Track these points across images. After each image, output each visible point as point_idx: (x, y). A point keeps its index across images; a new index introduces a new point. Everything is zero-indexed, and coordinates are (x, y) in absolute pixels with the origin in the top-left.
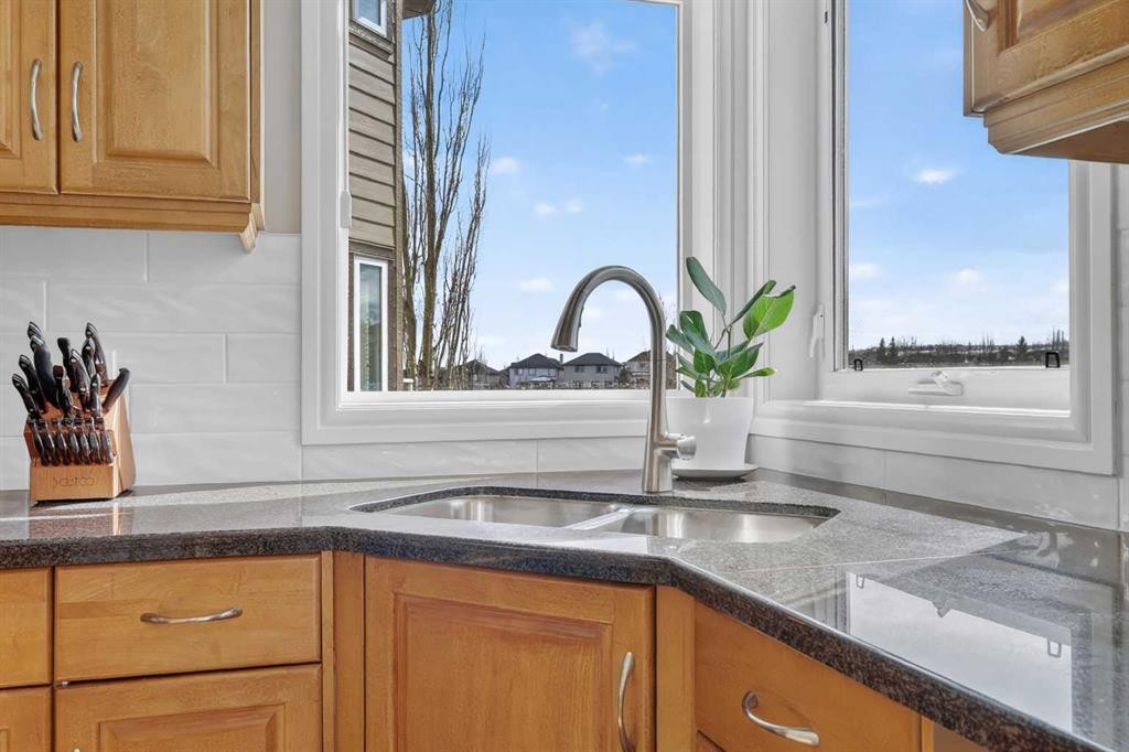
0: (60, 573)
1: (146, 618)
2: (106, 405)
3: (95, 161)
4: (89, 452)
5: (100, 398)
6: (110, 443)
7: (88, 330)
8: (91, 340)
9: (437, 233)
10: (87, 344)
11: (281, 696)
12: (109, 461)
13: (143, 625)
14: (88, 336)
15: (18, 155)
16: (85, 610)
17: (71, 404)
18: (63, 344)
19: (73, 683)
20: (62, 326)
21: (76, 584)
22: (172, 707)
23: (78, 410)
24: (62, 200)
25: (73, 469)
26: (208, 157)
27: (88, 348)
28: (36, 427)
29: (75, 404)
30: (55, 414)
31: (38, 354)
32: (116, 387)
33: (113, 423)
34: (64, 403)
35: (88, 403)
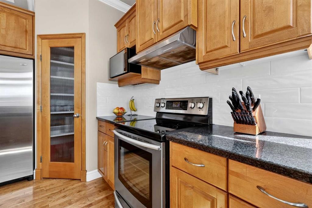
0: (230, 161)
1: (258, 187)
2: (254, 109)
3: (250, 41)
4: (248, 122)
5: (251, 107)
6: (255, 120)
7: (248, 88)
8: (248, 91)
10: (247, 92)
12: (255, 125)
13: (257, 189)
14: (248, 90)
15: (230, 47)
16: (237, 175)
17: (243, 108)
18: (241, 92)
20: (241, 88)
21: (234, 165)
23: (245, 110)
24: (241, 55)
25: (245, 126)
26: (291, 25)
27: (247, 93)
28: (233, 114)
29: (244, 108)
30: (239, 111)
31: (233, 95)
32: (256, 104)
33: (256, 114)
34: (241, 108)
35: (248, 108)
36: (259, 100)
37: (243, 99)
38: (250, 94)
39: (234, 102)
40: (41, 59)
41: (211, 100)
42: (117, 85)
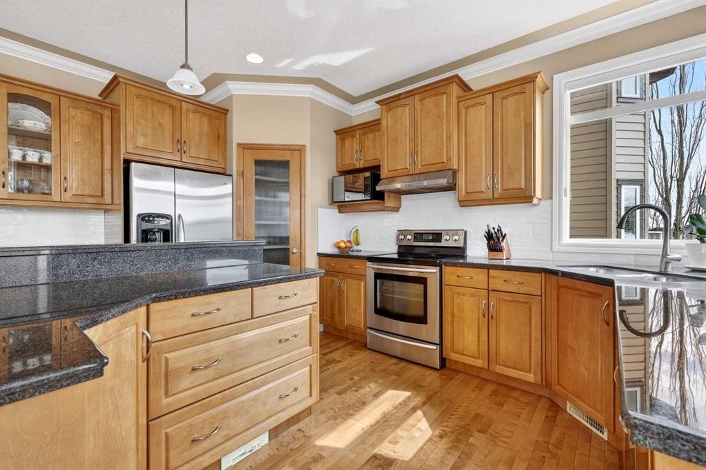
0: (490, 270)
1: (505, 281)
2: (502, 241)
4: (499, 250)
5: (501, 239)
6: (503, 248)
9: (685, 164)
11: (533, 301)
12: (503, 252)
14: (498, 227)
15: (485, 193)
16: (494, 277)
18: (494, 228)
19: (492, 290)
20: (494, 225)
21: (492, 272)
22: (510, 299)
24: (494, 200)
25: (496, 253)
26: (523, 188)
28: (488, 244)
29: (496, 240)
30: (492, 242)
31: (489, 230)
32: (504, 237)
33: (503, 244)
34: (494, 240)
35: (499, 240)
36: (505, 234)
37: (495, 233)
38: (499, 230)
39: (489, 236)
40: (243, 176)
41: (466, 232)
42: (337, 211)
